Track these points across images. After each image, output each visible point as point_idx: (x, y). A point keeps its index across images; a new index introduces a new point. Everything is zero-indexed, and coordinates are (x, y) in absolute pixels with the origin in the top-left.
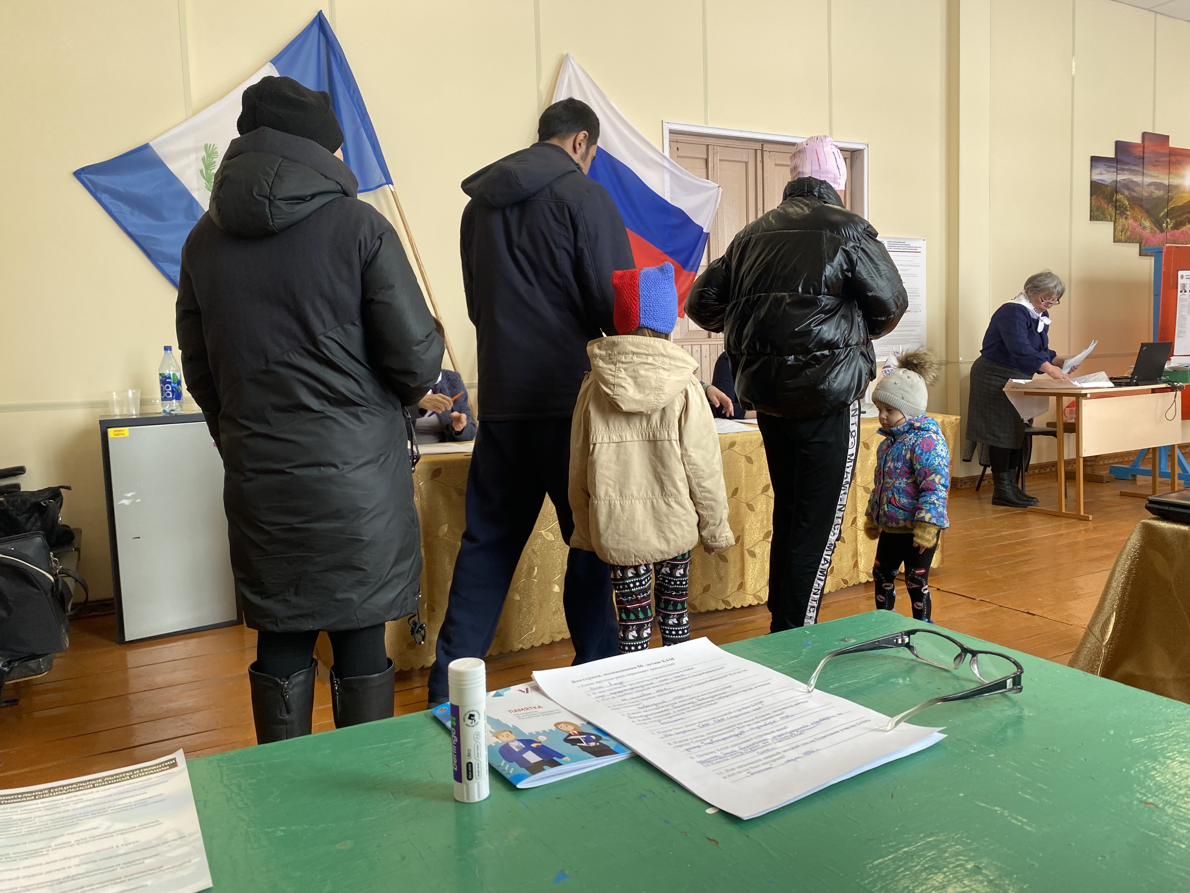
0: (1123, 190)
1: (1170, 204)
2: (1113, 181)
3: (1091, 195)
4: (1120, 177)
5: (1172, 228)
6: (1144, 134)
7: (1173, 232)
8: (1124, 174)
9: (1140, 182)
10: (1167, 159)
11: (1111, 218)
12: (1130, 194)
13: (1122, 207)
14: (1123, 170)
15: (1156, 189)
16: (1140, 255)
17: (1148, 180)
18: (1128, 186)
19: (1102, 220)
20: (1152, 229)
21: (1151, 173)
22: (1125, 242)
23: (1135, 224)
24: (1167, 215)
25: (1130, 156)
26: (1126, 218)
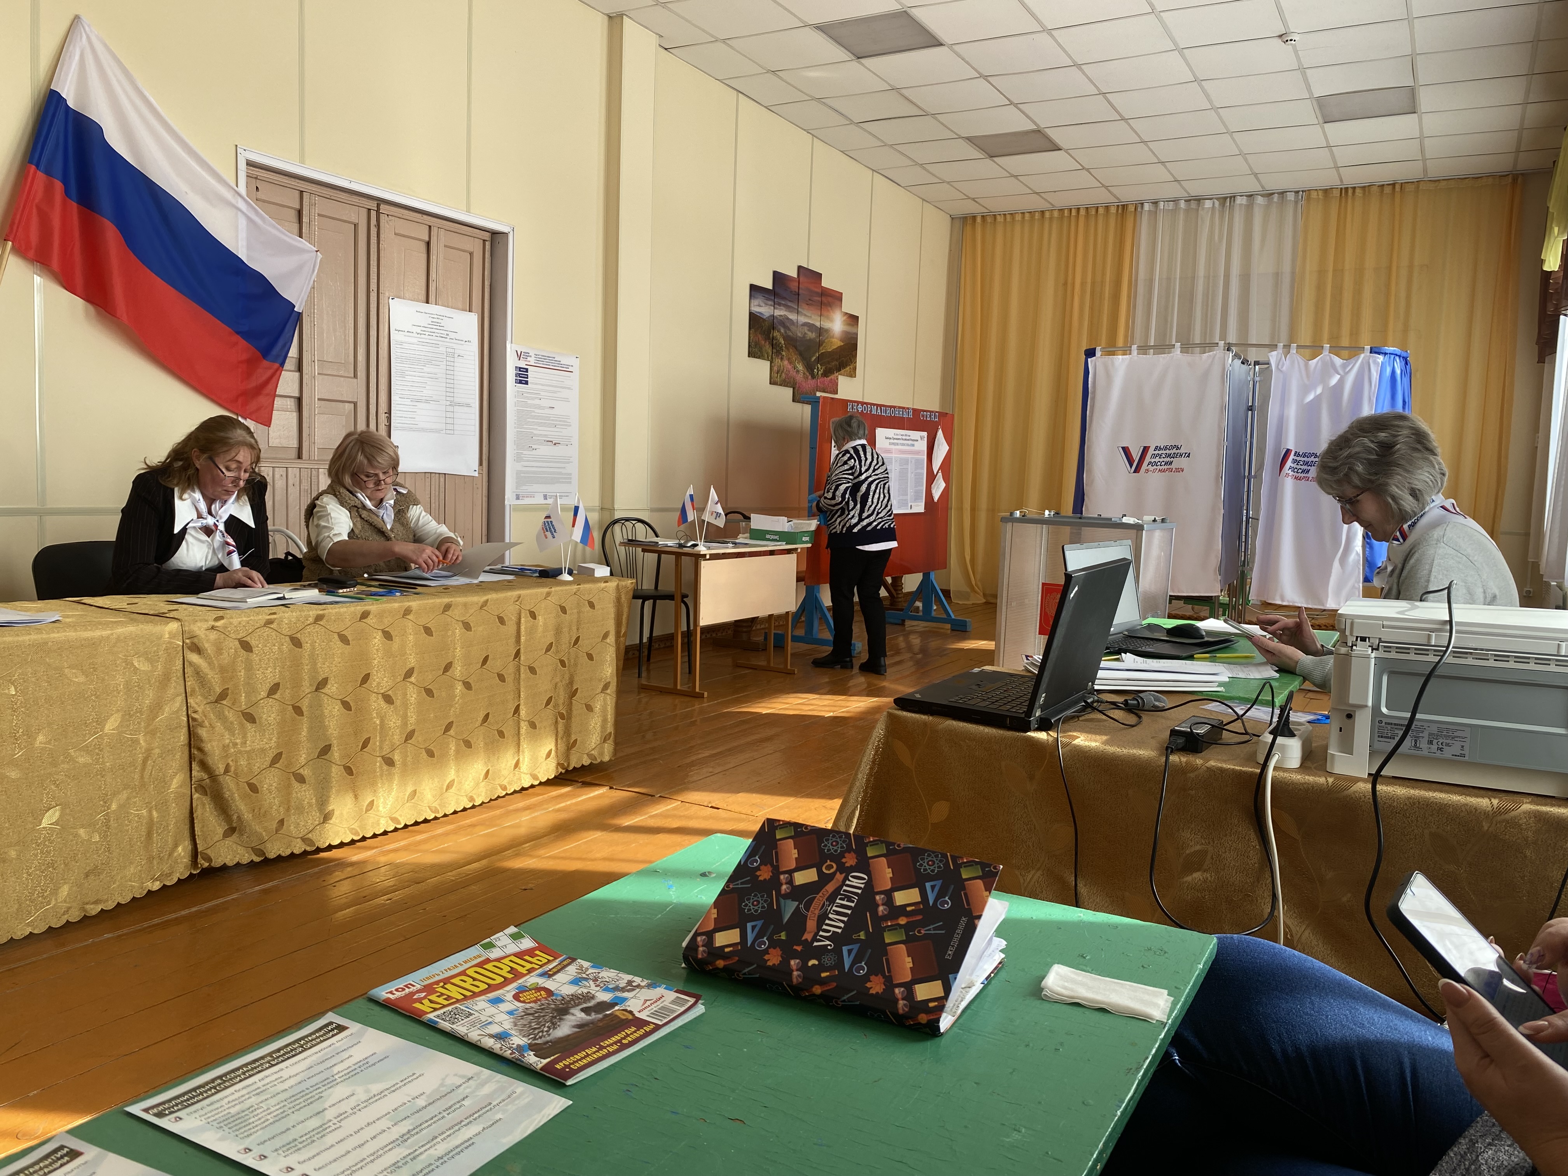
0: (779, 327)
1: (821, 348)
2: (771, 316)
3: (750, 328)
4: (778, 313)
5: (822, 374)
6: (800, 268)
7: (822, 379)
8: (781, 309)
9: (795, 321)
10: (819, 299)
11: (768, 357)
12: (786, 333)
13: (779, 346)
14: (780, 304)
15: (809, 330)
16: (794, 401)
17: (802, 319)
18: (784, 323)
19: (759, 358)
20: (804, 374)
21: (805, 312)
22: (781, 385)
23: (789, 367)
24: (818, 360)
25: (786, 290)
26: (782, 359)
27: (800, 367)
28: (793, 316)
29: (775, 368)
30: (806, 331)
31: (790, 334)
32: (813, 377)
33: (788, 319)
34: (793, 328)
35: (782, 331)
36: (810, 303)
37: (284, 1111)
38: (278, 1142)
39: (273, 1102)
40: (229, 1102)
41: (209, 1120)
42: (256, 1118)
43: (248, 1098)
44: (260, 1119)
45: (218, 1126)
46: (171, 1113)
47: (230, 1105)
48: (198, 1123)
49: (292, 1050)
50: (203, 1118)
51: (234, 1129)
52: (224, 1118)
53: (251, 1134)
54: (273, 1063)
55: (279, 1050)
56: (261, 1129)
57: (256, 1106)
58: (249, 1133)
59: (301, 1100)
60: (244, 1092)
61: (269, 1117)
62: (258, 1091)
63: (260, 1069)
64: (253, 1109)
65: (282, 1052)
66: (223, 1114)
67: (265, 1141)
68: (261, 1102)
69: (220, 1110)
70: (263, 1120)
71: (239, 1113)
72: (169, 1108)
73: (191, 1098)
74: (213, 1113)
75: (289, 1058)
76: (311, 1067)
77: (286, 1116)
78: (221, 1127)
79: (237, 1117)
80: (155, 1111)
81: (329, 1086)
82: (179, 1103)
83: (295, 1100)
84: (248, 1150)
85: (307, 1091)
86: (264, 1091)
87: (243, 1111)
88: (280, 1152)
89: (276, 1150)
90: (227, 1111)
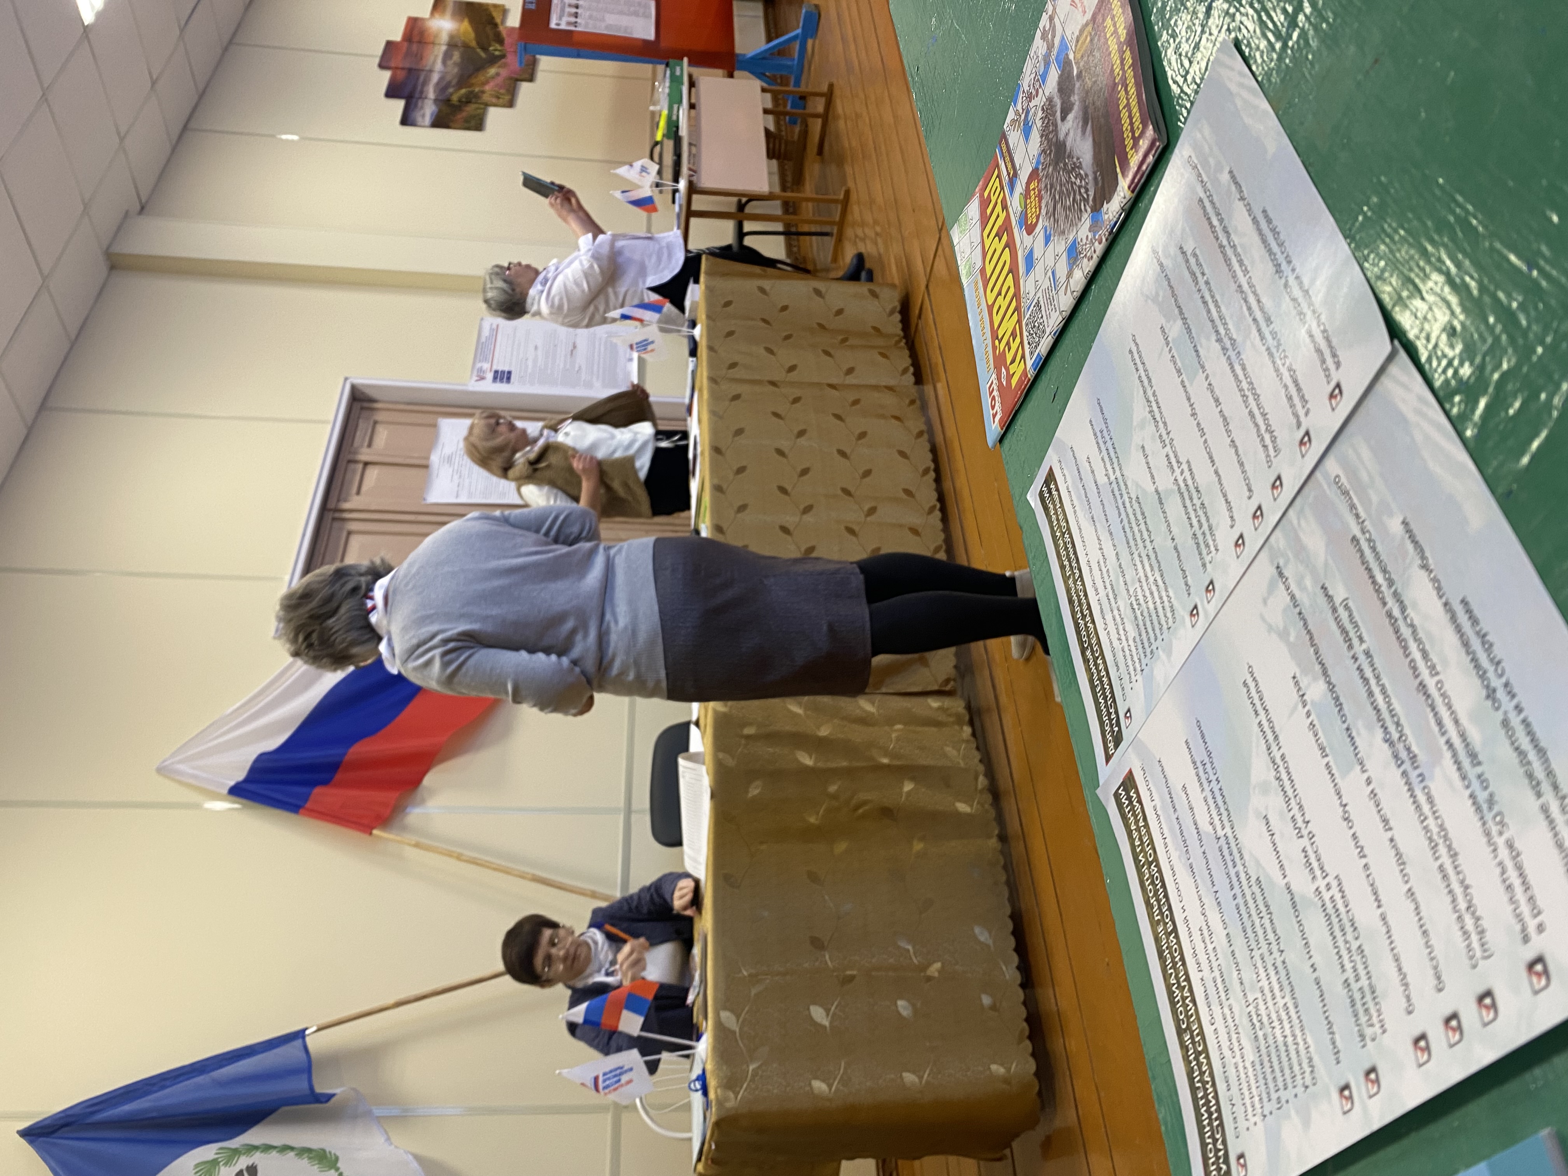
0: (447, 94)
1: (471, 45)
2: (435, 103)
3: (450, 128)
4: (431, 95)
5: (501, 46)
6: (382, 66)
7: (506, 45)
8: (428, 91)
9: (440, 74)
10: (415, 44)
11: (482, 109)
12: (453, 86)
13: (468, 95)
14: (422, 92)
15: (451, 59)
16: (533, 82)
17: (439, 66)
18: (443, 88)
19: (483, 119)
20: (500, 67)
21: (430, 62)
22: (514, 96)
23: (492, 84)
25: (406, 84)
27: (492, 71)
28: (435, 78)
29: (494, 100)
30: (452, 62)
31: (454, 82)
32: (503, 56)
33: (438, 84)
34: (448, 78)
35: (451, 90)
36: (419, 57)
37: (1148, 555)
38: (1192, 562)
39: (1130, 574)
40: (1119, 639)
41: (1138, 669)
42: (1149, 599)
43: (1119, 610)
44: (1152, 593)
45: (1149, 656)
46: (1118, 724)
47: (1123, 638)
48: (1139, 686)
49: (1066, 549)
50: (1134, 679)
51: (1158, 632)
52: (1140, 646)
53: (1172, 607)
54: (1077, 575)
55: (1062, 567)
56: (1167, 591)
57: (1133, 599)
58: (1168, 610)
59: (1136, 529)
60: (1109, 617)
61: (1151, 579)
62: (1111, 596)
63: (1082, 594)
64: (1134, 603)
65: (1066, 563)
66: (1133, 649)
67: (1187, 584)
68: (1128, 590)
69: (1127, 652)
70: (1154, 588)
71: (1138, 625)
72: (1111, 726)
73: (1104, 693)
74: (1130, 663)
75: (1075, 553)
76: (1093, 518)
77: (1155, 552)
78: (1152, 652)
79: (1142, 628)
80: (1111, 745)
81: (1123, 487)
82: (1108, 711)
83: (1135, 539)
84: (1194, 612)
85: (1125, 521)
86: (1112, 588)
87: (1136, 618)
88: (1208, 559)
89: (1204, 565)
90: (1131, 642)
